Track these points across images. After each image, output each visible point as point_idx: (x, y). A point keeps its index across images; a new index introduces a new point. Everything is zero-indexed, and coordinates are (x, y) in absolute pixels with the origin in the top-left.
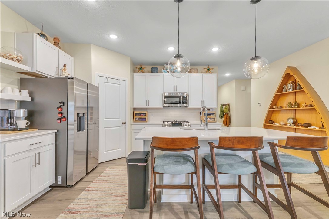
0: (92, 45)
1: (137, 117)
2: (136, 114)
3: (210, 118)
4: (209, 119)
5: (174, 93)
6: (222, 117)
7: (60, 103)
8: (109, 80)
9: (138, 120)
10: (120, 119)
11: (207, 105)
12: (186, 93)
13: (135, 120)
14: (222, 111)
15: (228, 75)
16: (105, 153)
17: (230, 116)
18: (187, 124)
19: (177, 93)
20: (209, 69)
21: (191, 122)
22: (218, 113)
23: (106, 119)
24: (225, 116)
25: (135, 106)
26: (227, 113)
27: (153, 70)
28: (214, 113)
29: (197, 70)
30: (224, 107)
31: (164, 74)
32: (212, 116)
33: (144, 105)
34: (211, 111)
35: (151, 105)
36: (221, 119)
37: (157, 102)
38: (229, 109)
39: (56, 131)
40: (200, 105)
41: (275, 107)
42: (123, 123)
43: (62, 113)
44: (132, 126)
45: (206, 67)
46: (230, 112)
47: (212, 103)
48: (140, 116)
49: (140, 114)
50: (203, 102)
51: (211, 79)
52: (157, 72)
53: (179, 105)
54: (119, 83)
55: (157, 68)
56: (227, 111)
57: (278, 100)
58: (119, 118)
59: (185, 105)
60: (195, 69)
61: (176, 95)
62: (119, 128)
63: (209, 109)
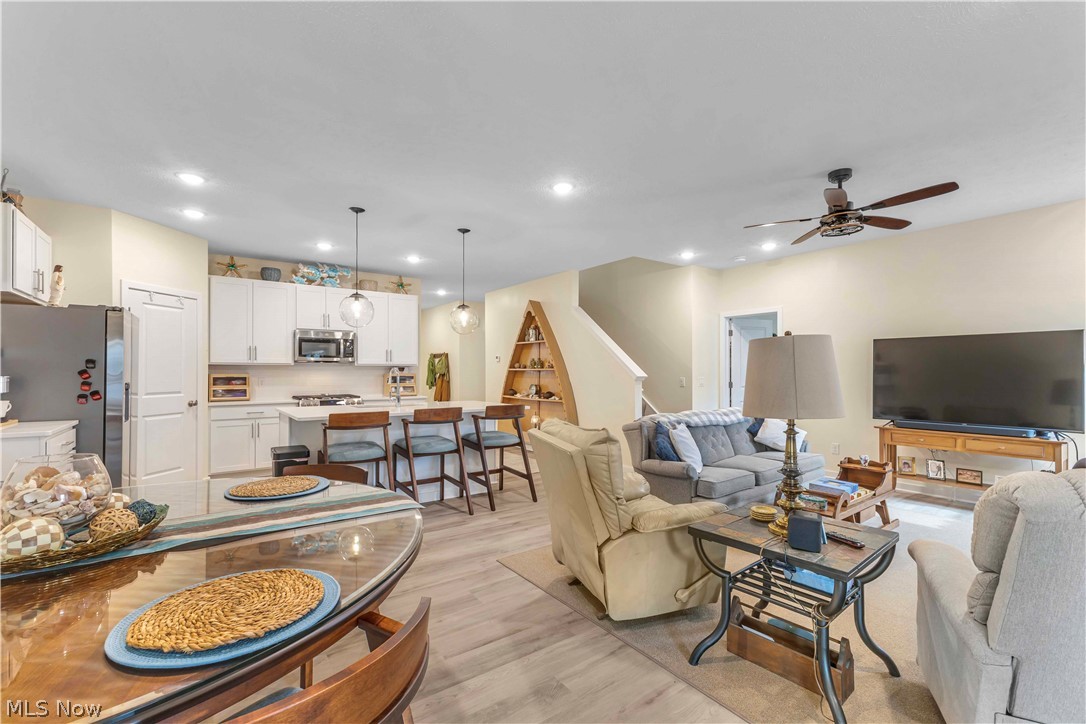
0: (113, 211)
1: (220, 388)
2: (215, 379)
3: (404, 388)
4: (401, 389)
5: (324, 332)
6: (432, 383)
7: (88, 361)
8: (157, 298)
9: (223, 396)
10: (182, 395)
11: (397, 361)
12: (352, 334)
13: (214, 396)
14: (432, 371)
15: (442, 293)
16: (144, 478)
17: (449, 382)
18: (356, 400)
19: (332, 333)
20: (401, 285)
21: (364, 397)
22: (423, 375)
23: (147, 394)
24: (439, 382)
25: (215, 360)
26: (443, 375)
27: (265, 274)
28: (412, 378)
29: (376, 283)
30: (437, 360)
31: (297, 285)
32: (408, 383)
33: (241, 358)
34: (406, 373)
35: (261, 360)
36: (430, 388)
37: (281, 351)
38: (448, 367)
39: (76, 422)
40: (382, 361)
41: (517, 365)
42: (190, 405)
43: (89, 384)
44: (213, 410)
45: (396, 279)
46: (448, 371)
47: (407, 355)
48: (229, 384)
49: (228, 381)
50: (389, 354)
51: (403, 306)
52: (278, 281)
53: (335, 359)
54: (181, 306)
55: (279, 270)
56: (443, 371)
57: (521, 353)
58: (179, 392)
59: (350, 359)
60: (371, 281)
61: (327, 336)
62: (179, 416)
63: (402, 369)
